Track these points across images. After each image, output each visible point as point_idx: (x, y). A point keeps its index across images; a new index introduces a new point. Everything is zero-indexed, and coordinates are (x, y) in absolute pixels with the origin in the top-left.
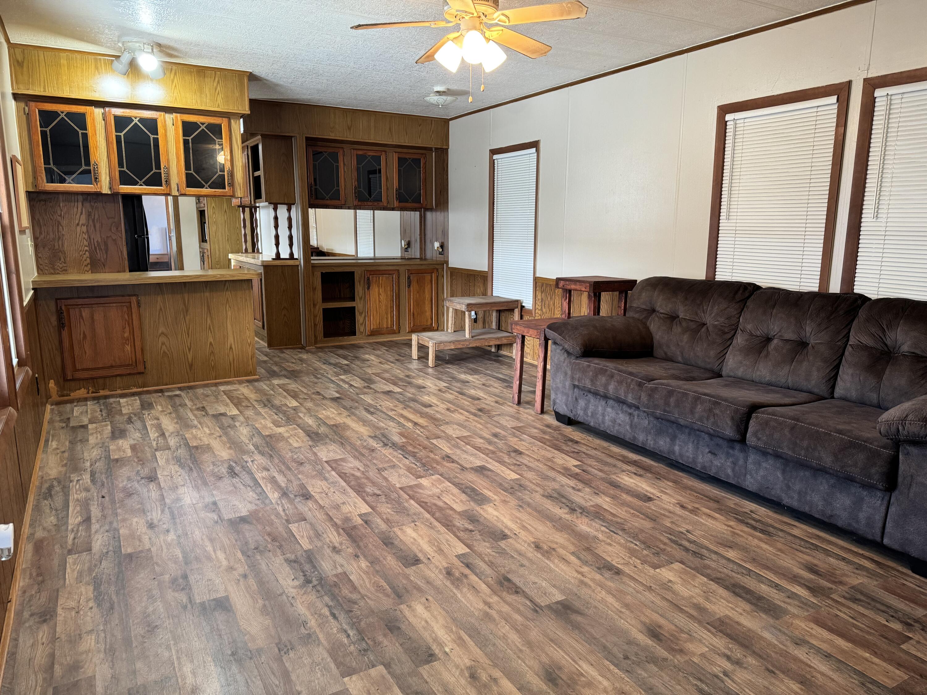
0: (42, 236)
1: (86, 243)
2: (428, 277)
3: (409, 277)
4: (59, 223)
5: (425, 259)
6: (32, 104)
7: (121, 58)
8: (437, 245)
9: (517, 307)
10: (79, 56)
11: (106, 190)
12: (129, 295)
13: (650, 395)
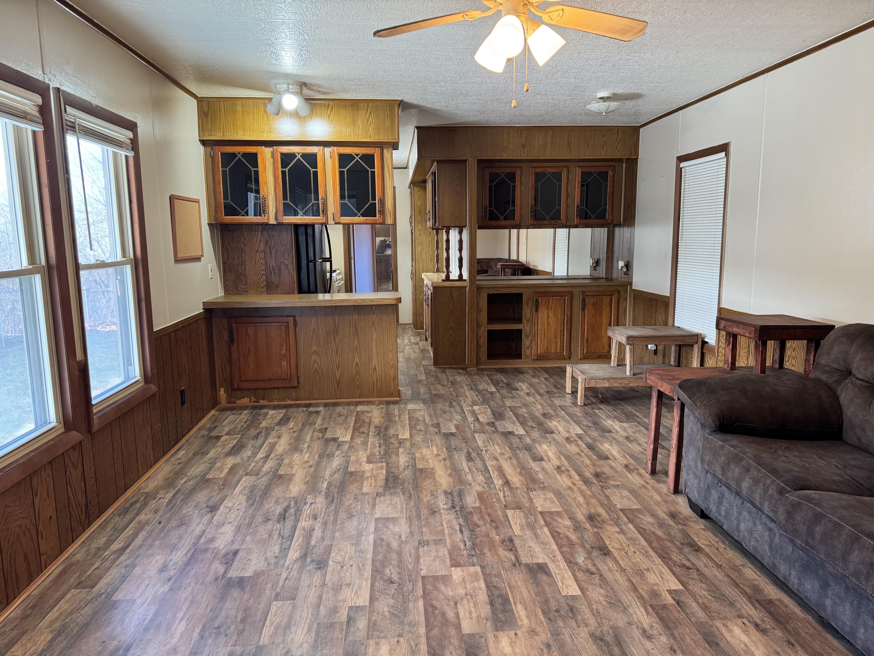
0: (229, 262)
1: (263, 268)
2: (606, 300)
3: (584, 300)
4: (243, 250)
5: (612, 280)
6: (216, 148)
7: (273, 100)
8: (621, 264)
9: (697, 343)
10: (251, 102)
11: (272, 221)
12: (288, 316)
13: (789, 513)
